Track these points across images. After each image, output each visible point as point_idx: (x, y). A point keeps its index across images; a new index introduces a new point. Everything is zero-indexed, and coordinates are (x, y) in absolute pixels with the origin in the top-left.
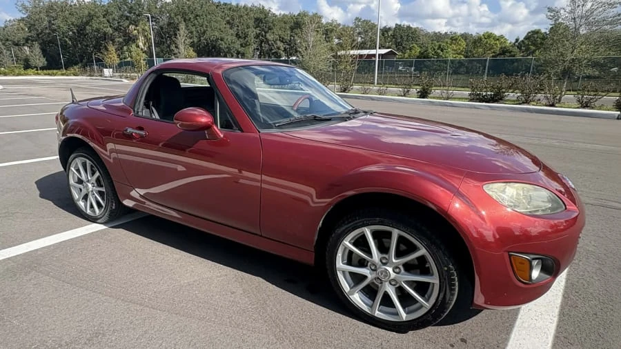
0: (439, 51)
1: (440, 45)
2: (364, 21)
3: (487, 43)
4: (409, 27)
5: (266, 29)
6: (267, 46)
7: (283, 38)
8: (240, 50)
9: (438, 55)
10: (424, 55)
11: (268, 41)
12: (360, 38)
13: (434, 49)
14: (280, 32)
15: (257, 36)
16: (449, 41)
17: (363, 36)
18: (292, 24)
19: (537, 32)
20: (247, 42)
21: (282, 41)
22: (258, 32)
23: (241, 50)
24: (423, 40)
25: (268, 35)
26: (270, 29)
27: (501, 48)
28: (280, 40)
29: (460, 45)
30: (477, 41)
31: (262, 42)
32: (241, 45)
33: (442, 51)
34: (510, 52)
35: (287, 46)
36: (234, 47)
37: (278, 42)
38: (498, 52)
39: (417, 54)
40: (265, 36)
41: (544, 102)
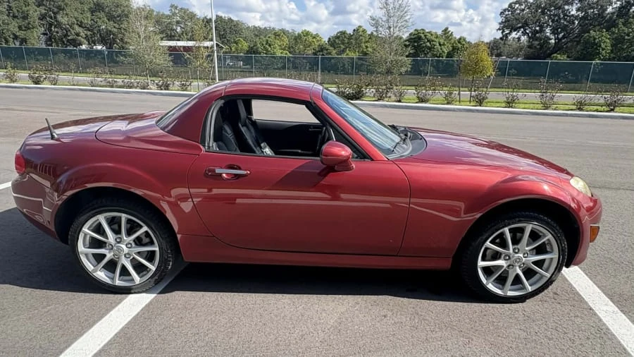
0: (267, 46)
1: (267, 41)
2: (181, 9)
3: (306, 40)
4: (230, 19)
5: (56, 10)
6: (59, 30)
7: (81, 22)
8: (18, 34)
9: (267, 50)
10: (252, 50)
11: (59, 25)
12: (179, 28)
13: (263, 44)
14: (76, 14)
15: (42, 17)
16: (273, 36)
17: (182, 26)
18: (92, 5)
19: (343, 33)
20: (29, 24)
21: (80, 26)
22: (44, 11)
23: (21, 34)
24: (246, 33)
25: (59, 17)
26: (60, 8)
27: (319, 45)
28: (77, 24)
29: (283, 41)
30: (298, 38)
31: (51, 25)
32: (20, 28)
33: (270, 46)
34: (327, 50)
35: (89, 33)
36: (8, 30)
37: (76, 27)
38: (317, 50)
39: (247, 48)
40: (55, 17)
41: (393, 98)
